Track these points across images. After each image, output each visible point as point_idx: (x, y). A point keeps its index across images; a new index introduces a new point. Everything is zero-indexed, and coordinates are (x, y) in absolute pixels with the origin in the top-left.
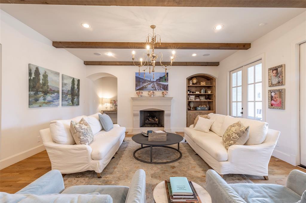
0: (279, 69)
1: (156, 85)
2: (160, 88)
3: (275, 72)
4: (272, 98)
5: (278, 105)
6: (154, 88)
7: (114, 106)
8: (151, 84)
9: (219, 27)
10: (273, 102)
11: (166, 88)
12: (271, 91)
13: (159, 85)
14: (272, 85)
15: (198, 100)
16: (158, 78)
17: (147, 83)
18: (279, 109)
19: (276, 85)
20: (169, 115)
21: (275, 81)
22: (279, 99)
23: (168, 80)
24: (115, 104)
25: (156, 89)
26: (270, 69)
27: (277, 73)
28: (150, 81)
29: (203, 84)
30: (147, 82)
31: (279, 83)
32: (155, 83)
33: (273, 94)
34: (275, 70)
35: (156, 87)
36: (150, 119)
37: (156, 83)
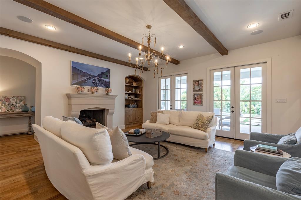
0: (200, 82)
1: (97, 80)
2: (101, 85)
3: (197, 83)
4: (195, 99)
5: (199, 103)
6: (96, 84)
7: (5, 106)
8: (92, 79)
9: (181, 47)
10: (196, 101)
11: (107, 85)
12: (195, 95)
13: (100, 81)
14: (195, 91)
15: (130, 99)
16: (100, 73)
17: (87, 78)
18: (200, 105)
19: (198, 91)
20: (112, 114)
21: (197, 88)
22: (199, 100)
23: (109, 77)
24: (7, 103)
25: (97, 85)
26: (194, 81)
27: (199, 84)
28: (90, 75)
29: (135, 84)
30: (87, 76)
31: (200, 90)
32: (96, 78)
33: (196, 96)
34: (197, 82)
35: (97, 83)
36: (87, 121)
37: (98, 78)
